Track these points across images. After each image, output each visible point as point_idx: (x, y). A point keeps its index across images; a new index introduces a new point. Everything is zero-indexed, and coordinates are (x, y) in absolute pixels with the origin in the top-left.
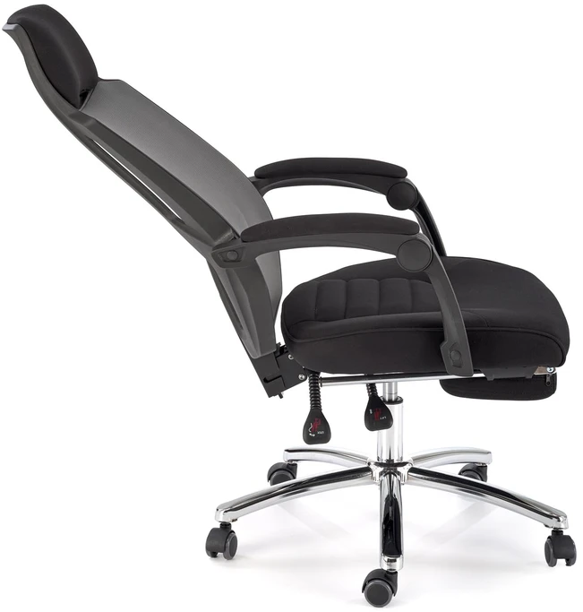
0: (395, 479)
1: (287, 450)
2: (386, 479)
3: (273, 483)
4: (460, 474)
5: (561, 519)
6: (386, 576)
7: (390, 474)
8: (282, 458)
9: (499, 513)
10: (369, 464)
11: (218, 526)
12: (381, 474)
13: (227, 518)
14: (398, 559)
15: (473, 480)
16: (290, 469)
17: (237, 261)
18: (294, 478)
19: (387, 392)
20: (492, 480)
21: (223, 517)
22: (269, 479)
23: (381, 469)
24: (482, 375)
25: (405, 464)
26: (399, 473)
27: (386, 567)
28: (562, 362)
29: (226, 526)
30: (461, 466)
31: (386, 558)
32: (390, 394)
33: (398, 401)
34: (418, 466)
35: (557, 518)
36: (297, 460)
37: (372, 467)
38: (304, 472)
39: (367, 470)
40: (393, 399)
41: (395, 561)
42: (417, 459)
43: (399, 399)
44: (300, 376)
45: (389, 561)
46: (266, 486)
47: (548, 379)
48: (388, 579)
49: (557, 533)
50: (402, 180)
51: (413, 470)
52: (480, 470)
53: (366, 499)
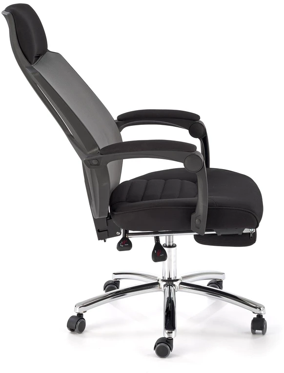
0: (172, 288)
1: (114, 274)
2: (167, 289)
3: (107, 291)
4: (208, 285)
5: (261, 309)
6: (167, 341)
7: (170, 285)
8: (111, 278)
9: (229, 306)
10: (158, 280)
11: (76, 315)
12: (164, 286)
13: (81, 311)
14: (173, 332)
15: (215, 289)
16: (116, 283)
17: (98, 165)
18: (118, 288)
19: (168, 241)
20: (225, 289)
21: (78, 310)
22: (104, 289)
23: (165, 283)
24: (215, 233)
25: (177, 280)
26: (174, 285)
27: (167, 336)
28: (257, 226)
29: (80, 316)
30: (208, 281)
31: (167, 331)
32: (169, 242)
33: (174, 246)
34: (184, 281)
35: (260, 308)
36: (120, 279)
37: (160, 282)
38: (123, 285)
39: (157, 283)
40: (171, 245)
41: (172, 333)
42: (184, 278)
43: (174, 245)
44: (117, 233)
45: (168, 333)
46: (103, 293)
47: (251, 235)
48: (168, 342)
49: (260, 316)
50: (197, 121)
51: (182, 283)
52: (219, 283)
53: (156, 300)
